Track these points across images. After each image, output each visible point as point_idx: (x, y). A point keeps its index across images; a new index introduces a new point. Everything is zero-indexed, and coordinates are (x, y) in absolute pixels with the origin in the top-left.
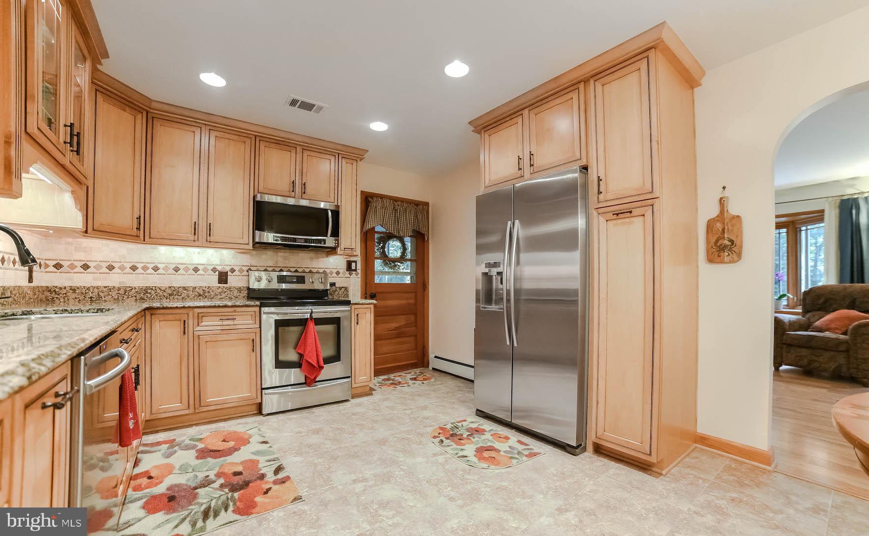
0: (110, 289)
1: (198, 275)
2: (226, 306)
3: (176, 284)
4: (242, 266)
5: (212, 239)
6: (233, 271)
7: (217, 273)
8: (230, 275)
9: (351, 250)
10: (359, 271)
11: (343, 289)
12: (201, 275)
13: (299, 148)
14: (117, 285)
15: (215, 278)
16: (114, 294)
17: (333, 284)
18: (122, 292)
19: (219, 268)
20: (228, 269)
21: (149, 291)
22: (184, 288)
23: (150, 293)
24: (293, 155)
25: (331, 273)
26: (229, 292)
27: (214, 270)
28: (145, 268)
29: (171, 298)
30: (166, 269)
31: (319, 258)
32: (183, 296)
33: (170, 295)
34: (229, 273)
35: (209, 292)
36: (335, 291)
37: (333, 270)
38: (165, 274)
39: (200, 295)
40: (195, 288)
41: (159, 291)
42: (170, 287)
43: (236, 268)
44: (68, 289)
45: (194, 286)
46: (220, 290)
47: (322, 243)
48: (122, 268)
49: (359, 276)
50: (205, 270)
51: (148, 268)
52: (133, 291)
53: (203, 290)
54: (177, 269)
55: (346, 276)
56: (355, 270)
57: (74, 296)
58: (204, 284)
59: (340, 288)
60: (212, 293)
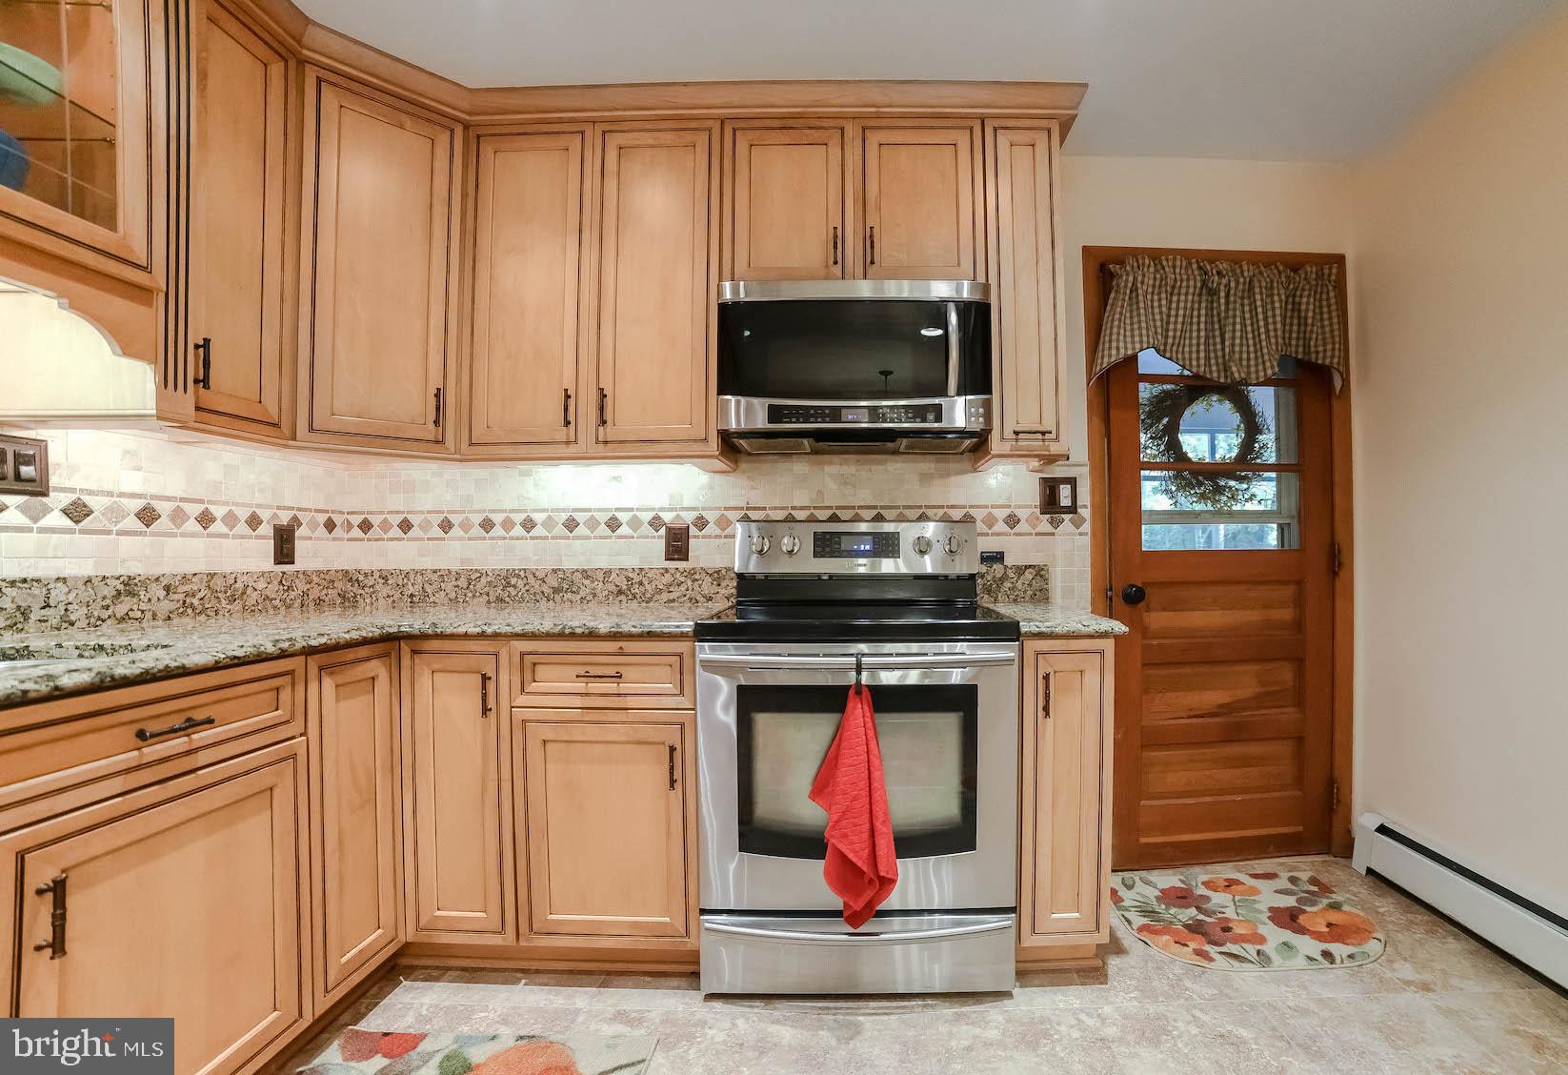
0: (443, 575)
1: (620, 537)
2: (592, 635)
3: (568, 564)
4: (726, 509)
5: (609, 432)
6: (701, 523)
7: (663, 531)
8: (695, 537)
9: (1039, 436)
10: (1085, 513)
11: (1029, 575)
12: (625, 537)
13: (852, 130)
14: (455, 567)
15: (659, 545)
16: (449, 586)
17: (997, 557)
18: (463, 582)
19: (667, 517)
20: (689, 517)
21: (513, 581)
22: (586, 574)
23: (514, 586)
24: (835, 151)
25: (990, 521)
26: (689, 583)
27: (656, 523)
28: (508, 524)
29: (558, 598)
30: (549, 523)
31: (949, 475)
32: (582, 594)
33: (556, 590)
34: (693, 531)
35: (641, 583)
36: (1002, 580)
37: (995, 512)
38: (546, 538)
39: (620, 592)
40: (608, 573)
41: (532, 580)
42: (555, 571)
43: (710, 516)
44: (376, 575)
45: (604, 564)
46: (668, 578)
47: (931, 417)
48: (466, 526)
49: (1087, 527)
50: (635, 523)
51: (513, 524)
52: (484, 580)
53: (628, 579)
54: (571, 525)
55: (1039, 529)
56: (1073, 509)
57: (385, 591)
58: (631, 562)
59: (1021, 570)
60: (648, 587)
